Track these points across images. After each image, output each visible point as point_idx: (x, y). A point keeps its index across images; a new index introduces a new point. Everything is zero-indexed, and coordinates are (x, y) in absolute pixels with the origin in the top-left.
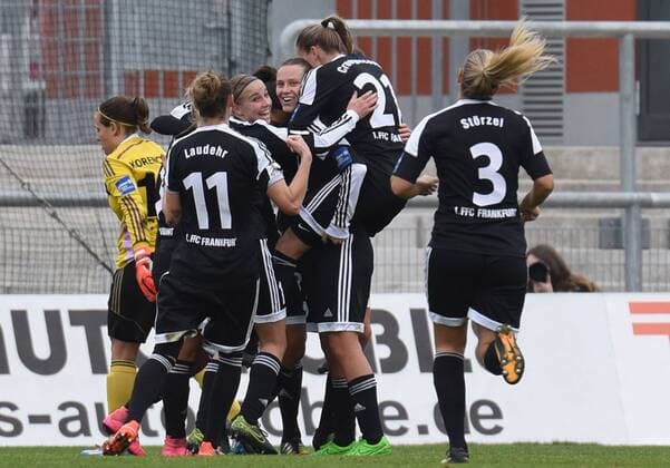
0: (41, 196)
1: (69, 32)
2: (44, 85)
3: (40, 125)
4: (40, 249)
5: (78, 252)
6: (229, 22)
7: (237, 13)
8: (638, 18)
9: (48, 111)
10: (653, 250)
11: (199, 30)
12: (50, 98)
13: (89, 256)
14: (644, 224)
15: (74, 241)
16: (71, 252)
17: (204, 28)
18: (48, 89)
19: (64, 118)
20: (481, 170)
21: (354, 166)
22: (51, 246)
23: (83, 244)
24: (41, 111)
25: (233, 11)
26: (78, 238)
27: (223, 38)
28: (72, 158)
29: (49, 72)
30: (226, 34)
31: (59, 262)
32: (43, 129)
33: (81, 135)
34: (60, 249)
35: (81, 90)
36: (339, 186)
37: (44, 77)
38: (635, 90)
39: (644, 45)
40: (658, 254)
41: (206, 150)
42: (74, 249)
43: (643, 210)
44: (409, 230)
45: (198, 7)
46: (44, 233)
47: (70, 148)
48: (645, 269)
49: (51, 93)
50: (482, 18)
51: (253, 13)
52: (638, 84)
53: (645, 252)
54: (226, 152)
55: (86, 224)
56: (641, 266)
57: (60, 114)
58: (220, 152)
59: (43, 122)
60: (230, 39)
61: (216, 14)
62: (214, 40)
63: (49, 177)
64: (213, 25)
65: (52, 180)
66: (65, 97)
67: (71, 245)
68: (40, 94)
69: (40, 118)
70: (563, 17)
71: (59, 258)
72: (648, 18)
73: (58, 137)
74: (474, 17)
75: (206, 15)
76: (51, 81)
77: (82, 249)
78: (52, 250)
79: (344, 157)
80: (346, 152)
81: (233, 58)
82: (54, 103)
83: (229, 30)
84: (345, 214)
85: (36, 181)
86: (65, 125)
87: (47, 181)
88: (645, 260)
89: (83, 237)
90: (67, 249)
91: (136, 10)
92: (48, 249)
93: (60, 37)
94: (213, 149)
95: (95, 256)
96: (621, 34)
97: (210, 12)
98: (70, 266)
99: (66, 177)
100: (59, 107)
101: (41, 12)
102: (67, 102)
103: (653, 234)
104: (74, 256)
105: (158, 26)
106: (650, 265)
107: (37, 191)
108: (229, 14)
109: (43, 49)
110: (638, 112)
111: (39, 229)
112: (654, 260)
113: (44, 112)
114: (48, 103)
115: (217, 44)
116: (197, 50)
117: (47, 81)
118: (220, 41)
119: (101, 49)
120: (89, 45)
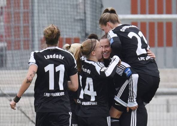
0: (5, 92)
1: (16, 22)
2: (6, 44)
3: (4, 62)
4: (5, 115)
5: (21, 116)
6: (85, 17)
7: (88, 12)
9: (8, 55)
11: (73, 20)
12: (9, 50)
13: (26, 118)
15: (19, 112)
16: (18, 116)
17: (75, 19)
18: (8, 46)
19: (15, 58)
21: (133, 75)
22: (10, 114)
23: (23, 113)
24: (5, 56)
25: (87, 12)
26: (21, 110)
27: (83, 23)
28: (18, 76)
29: (8, 38)
30: (84, 22)
31: (13, 121)
32: (6, 63)
33: (22, 66)
34: (13, 115)
35: (22, 47)
36: (128, 85)
37: (6, 41)
41: (54, 56)
42: (19, 115)
44: (163, 105)
45: (72, 10)
46: (6, 108)
47: (17, 71)
49: (9, 48)
51: (96, 13)
54: (63, 57)
55: (25, 104)
57: (13, 57)
58: (61, 57)
59: (6, 60)
60: (85, 24)
61: (80, 13)
62: (79, 24)
63: (8, 84)
64: (78, 18)
65: (10, 85)
66: (15, 49)
67: (18, 113)
68: (4, 49)
69: (4, 58)
71: (13, 118)
73: (12, 67)
75: (75, 13)
76: (9, 43)
77: (23, 115)
78: (10, 115)
79: (128, 72)
80: (129, 70)
81: (87, 32)
82: (10, 52)
83: (85, 20)
84: (133, 96)
85: (3, 86)
86: (15, 62)
87: (8, 86)
89: (23, 109)
90: (16, 115)
91: (45, 11)
92: (8, 115)
93: (12, 24)
94: (57, 56)
95: (28, 118)
97: (77, 12)
98: (18, 122)
99: (16, 84)
100: (12, 54)
101: (4, 13)
102: (16, 52)
104: (19, 118)
105: (55, 19)
107: (3, 90)
108: (85, 13)
109: (5, 29)
111: (4, 107)
113: (6, 56)
114: (8, 52)
115: (80, 26)
116: (72, 29)
117: (7, 43)
118: (82, 25)
119: (30, 29)
120: (24, 27)
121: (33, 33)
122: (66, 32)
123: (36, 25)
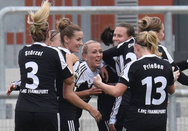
8: (174, 4)
10: (182, 118)
14: (178, 105)
20: (28, 74)
38: (173, 39)
39: (177, 17)
40: (185, 120)
43: (177, 98)
48: (178, 127)
50: (97, 5)
52: (174, 37)
53: (178, 119)
56: (176, 125)
70: (137, 4)
72: (178, 4)
74: (93, 4)
88: (178, 123)
96: (165, 12)
103: (182, 110)
106: (181, 125)
110: (174, 50)
112: (183, 123)
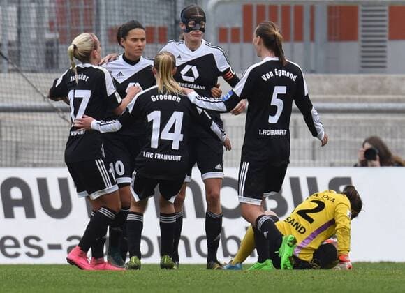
0: (56, 105)
2: (58, 35)
3: (55, 61)
4: (56, 139)
9: (61, 51)
12: (62, 43)
18: (60, 38)
24: (56, 52)
29: (60, 26)
32: (58, 63)
37: (58, 30)
49: (62, 40)
59: (58, 58)
62: (165, 7)
68: (55, 42)
69: (55, 56)
76: (62, 32)
82: (63, 46)
93: (68, 6)
109: (57, 13)
111: (55, 127)
113: (58, 53)
114: (60, 47)
115: (167, 9)
116: (154, 13)
117: (59, 33)
118: (169, 8)
119: (95, 12)
120: (86, 10)
121: (98, 20)
122: (146, 17)
123: (103, 7)
